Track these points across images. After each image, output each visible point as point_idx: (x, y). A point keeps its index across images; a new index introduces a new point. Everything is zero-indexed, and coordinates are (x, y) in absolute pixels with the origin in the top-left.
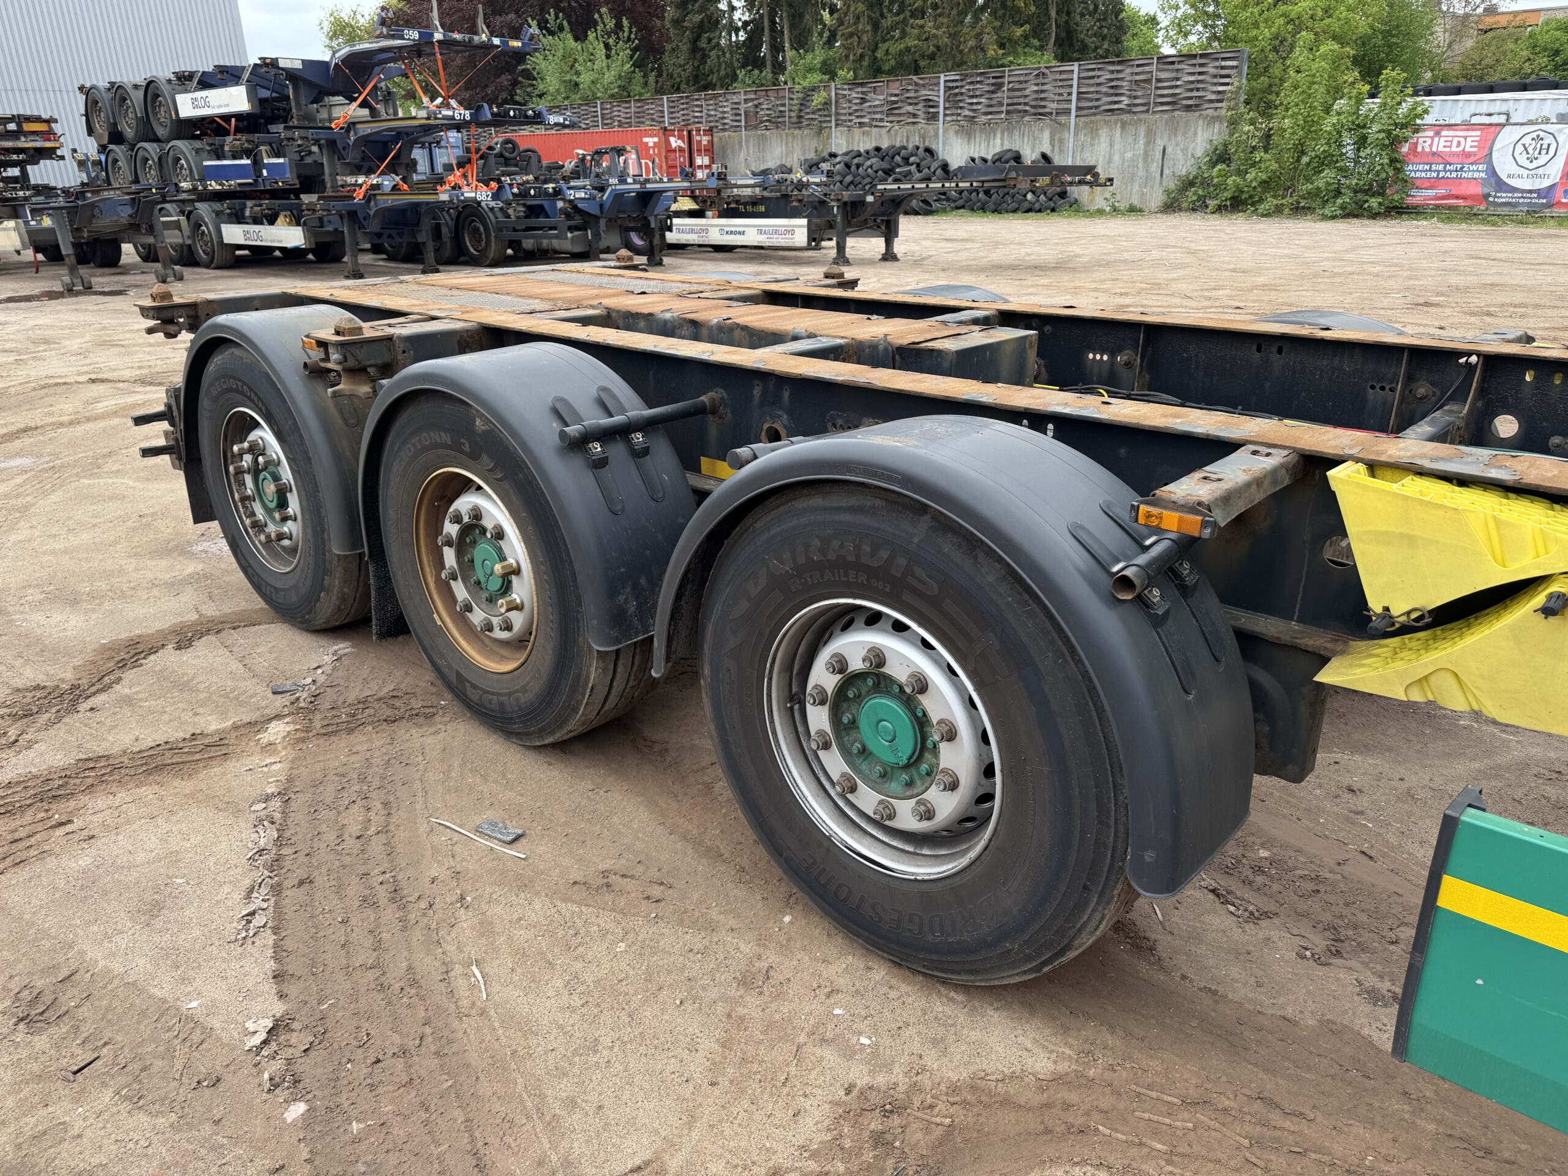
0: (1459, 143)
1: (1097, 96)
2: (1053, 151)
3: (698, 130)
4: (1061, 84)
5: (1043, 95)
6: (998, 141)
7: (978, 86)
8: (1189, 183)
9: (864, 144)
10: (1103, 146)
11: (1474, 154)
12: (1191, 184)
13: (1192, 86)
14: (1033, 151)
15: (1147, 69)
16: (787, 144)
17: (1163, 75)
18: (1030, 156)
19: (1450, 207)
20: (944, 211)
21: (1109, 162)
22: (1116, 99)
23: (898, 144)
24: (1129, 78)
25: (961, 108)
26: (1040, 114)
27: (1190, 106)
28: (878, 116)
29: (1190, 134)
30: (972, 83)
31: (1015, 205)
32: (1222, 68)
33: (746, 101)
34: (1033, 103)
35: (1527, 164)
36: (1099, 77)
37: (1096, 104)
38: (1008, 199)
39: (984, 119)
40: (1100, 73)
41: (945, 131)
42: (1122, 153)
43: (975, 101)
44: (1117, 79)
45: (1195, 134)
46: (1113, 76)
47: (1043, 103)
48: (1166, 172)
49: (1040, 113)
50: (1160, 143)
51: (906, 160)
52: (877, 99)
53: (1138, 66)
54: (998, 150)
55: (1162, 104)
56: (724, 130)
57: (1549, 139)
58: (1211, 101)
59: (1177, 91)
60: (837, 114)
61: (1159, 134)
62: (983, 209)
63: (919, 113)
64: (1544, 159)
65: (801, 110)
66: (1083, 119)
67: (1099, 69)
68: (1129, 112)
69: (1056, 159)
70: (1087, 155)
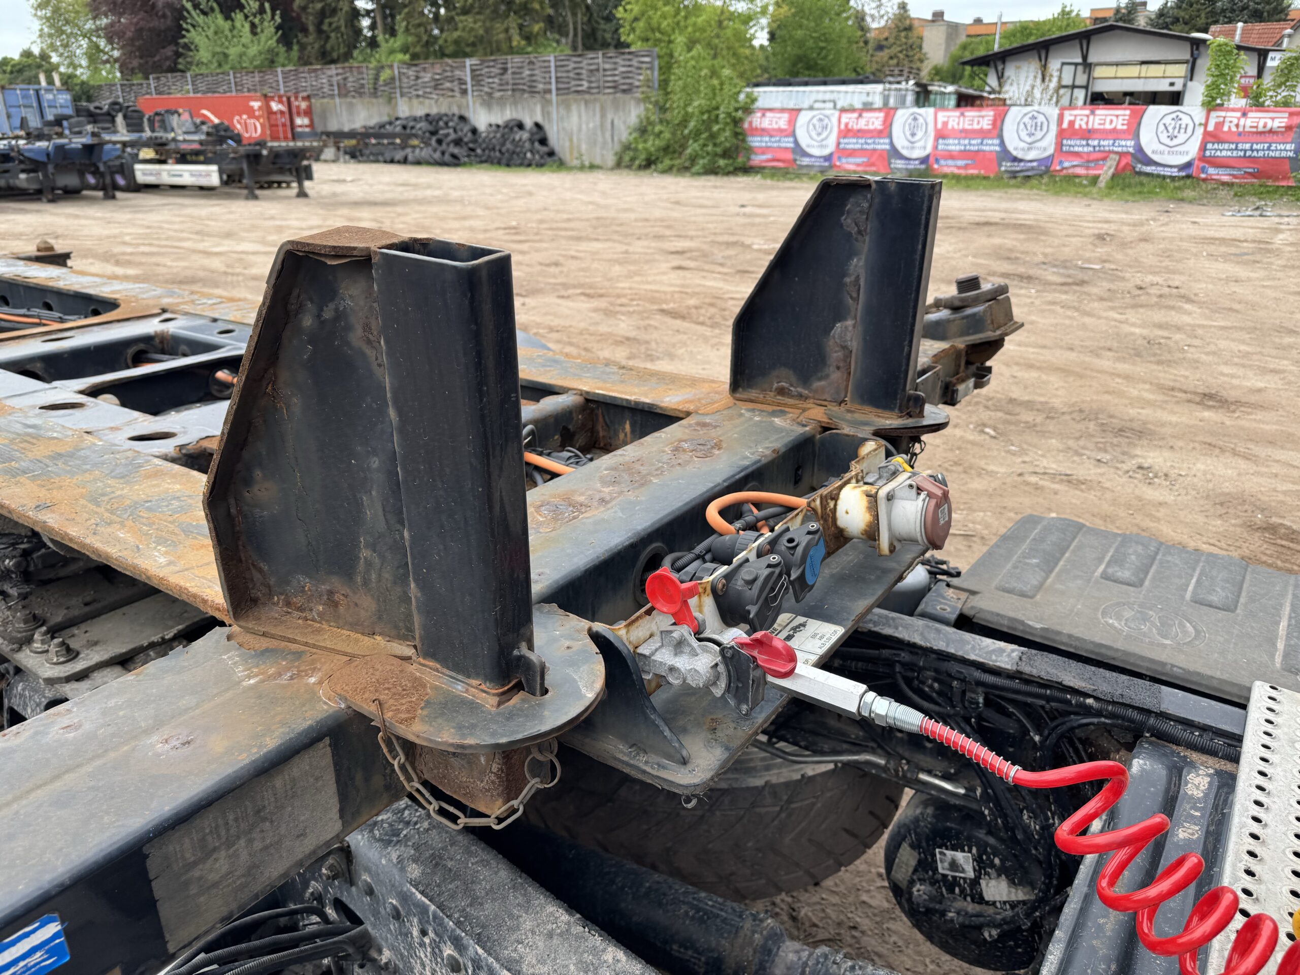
0: (777, 122)
1: (569, 80)
3: (296, 98)
4: (544, 70)
5: (534, 78)
6: (508, 112)
7: (492, 69)
8: (627, 147)
9: (420, 112)
10: (574, 118)
11: (786, 130)
13: (626, 75)
14: (530, 120)
15: (596, 61)
16: (368, 109)
17: (607, 66)
18: (528, 123)
20: (471, 164)
22: (580, 83)
23: (442, 112)
24: (586, 67)
25: (483, 86)
27: (625, 90)
28: (428, 90)
29: (627, 111)
30: (488, 67)
31: (519, 162)
32: (642, 62)
33: (337, 75)
34: (528, 84)
36: (568, 66)
37: (569, 86)
38: (515, 156)
39: (498, 95)
40: (568, 63)
41: (474, 103)
42: (587, 124)
43: (491, 80)
44: (579, 68)
45: (629, 111)
46: (576, 66)
47: (534, 84)
49: (533, 92)
50: (610, 116)
51: (446, 123)
52: (427, 77)
53: (590, 59)
54: (508, 118)
55: (608, 87)
56: (323, 97)
57: (826, 120)
58: (638, 87)
59: (616, 78)
60: (401, 87)
61: (608, 110)
62: (499, 163)
63: (455, 88)
64: (825, 134)
65: (375, 84)
66: (560, 97)
67: (567, 60)
68: (588, 93)
69: (547, 127)
70: (566, 124)
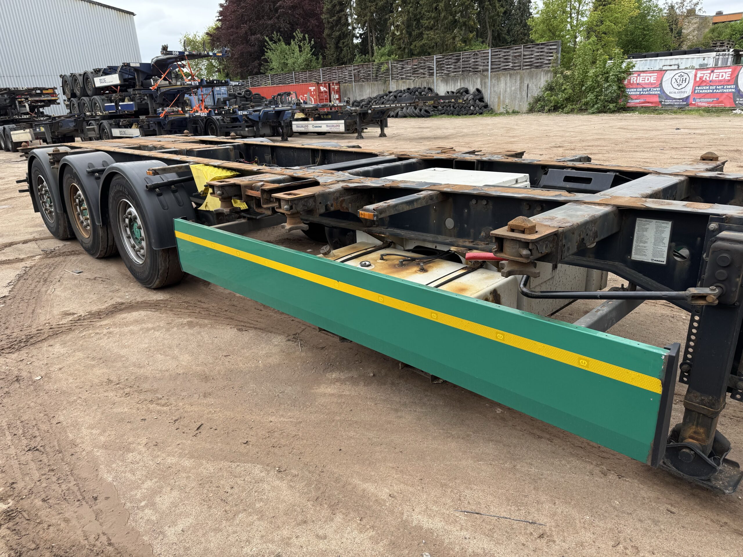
0: (648, 79)
1: (499, 63)
2: (482, 87)
3: (333, 83)
4: (484, 58)
5: (477, 63)
6: (459, 84)
7: (450, 60)
8: (538, 100)
9: (403, 87)
10: (502, 85)
11: (655, 83)
12: (539, 100)
13: (538, 58)
14: (473, 88)
15: (519, 50)
16: (372, 88)
17: (526, 53)
18: (472, 90)
19: (645, 107)
20: (436, 115)
21: (505, 91)
22: (507, 64)
23: (417, 87)
24: (512, 55)
25: (443, 70)
26: (476, 72)
27: (538, 66)
28: (409, 75)
29: (538, 78)
30: (447, 59)
31: (465, 112)
32: (550, 49)
33: (354, 70)
34: (473, 67)
35: (677, 87)
36: (499, 55)
37: (499, 66)
38: (463, 109)
39: (453, 74)
40: (500, 53)
41: (437, 80)
42: (511, 88)
43: (449, 66)
44: (507, 55)
45: (540, 78)
46: (505, 54)
47: (477, 67)
48: (529, 95)
50: (526, 83)
51: (420, 93)
52: (408, 67)
53: (516, 49)
54: (459, 87)
55: (526, 65)
56: (346, 83)
57: (685, 76)
58: (546, 64)
59: (532, 60)
60: (392, 74)
61: (525, 79)
62: (452, 114)
63: (426, 73)
64: (684, 85)
65: (377, 73)
66: (494, 73)
67: (499, 51)
68: (513, 69)
69: (483, 91)
70: (496, 89)
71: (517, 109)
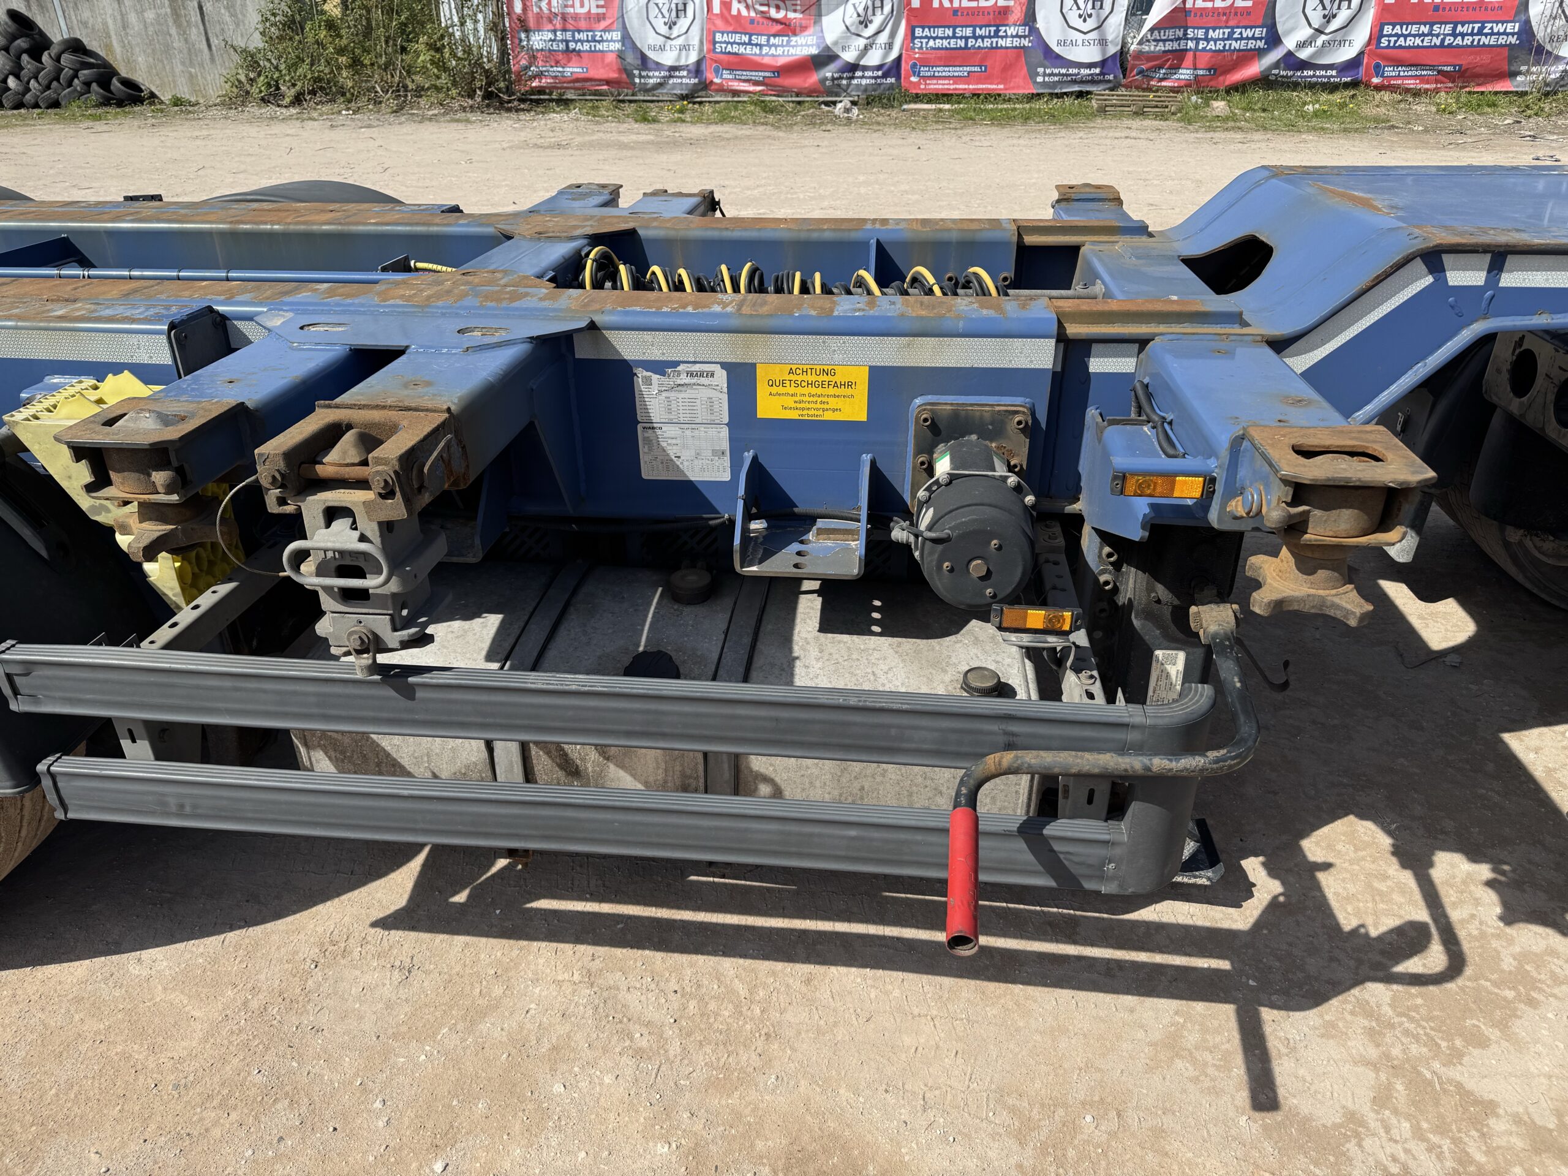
2: (29, 7)
21: (125, 26)
42: (140, 13)
48: (215, 42)
69: (40, 21)
71: (185, 93)
